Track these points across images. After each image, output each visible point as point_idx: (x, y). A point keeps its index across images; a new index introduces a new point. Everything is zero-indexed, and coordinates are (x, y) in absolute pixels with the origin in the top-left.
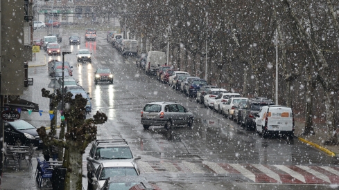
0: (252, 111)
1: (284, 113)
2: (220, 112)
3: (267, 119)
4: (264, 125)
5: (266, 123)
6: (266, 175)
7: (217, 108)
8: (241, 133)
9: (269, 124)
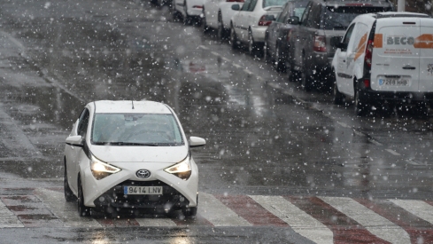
0: (321, 32)
1: (424, 37)
2: (223, 34)
3: (369, 55)
4: (360, 75)
5: (367, 67)
6: (366, 233)
7: (212, 21)
8: (289, 100)
9: (374, 72)
